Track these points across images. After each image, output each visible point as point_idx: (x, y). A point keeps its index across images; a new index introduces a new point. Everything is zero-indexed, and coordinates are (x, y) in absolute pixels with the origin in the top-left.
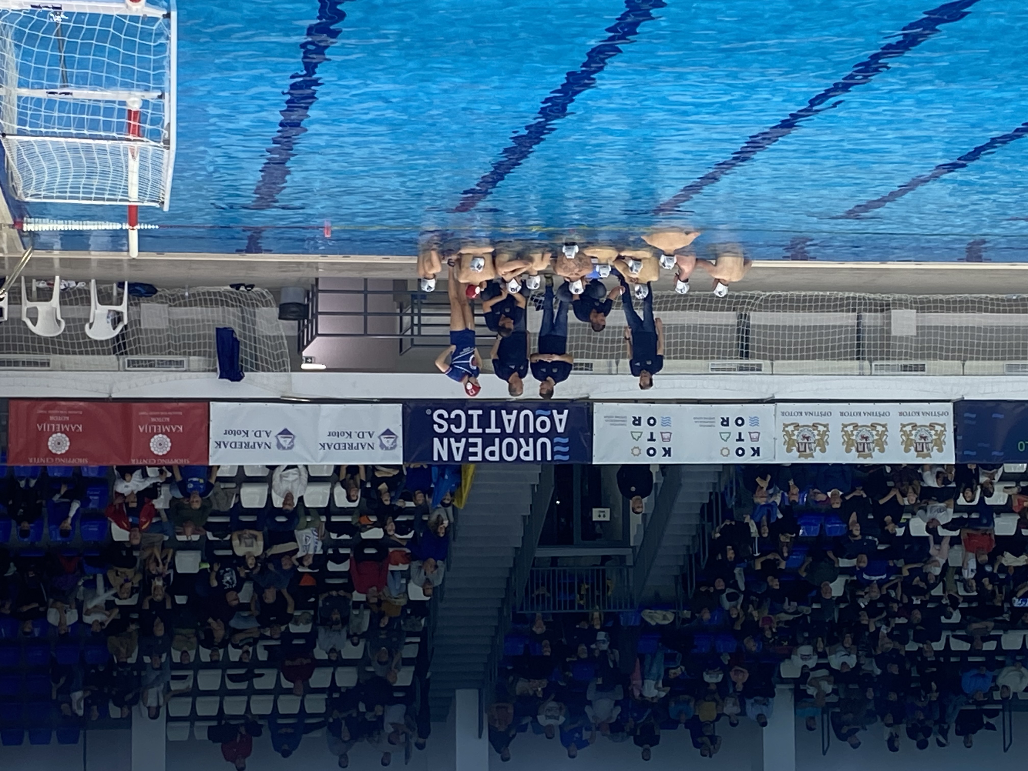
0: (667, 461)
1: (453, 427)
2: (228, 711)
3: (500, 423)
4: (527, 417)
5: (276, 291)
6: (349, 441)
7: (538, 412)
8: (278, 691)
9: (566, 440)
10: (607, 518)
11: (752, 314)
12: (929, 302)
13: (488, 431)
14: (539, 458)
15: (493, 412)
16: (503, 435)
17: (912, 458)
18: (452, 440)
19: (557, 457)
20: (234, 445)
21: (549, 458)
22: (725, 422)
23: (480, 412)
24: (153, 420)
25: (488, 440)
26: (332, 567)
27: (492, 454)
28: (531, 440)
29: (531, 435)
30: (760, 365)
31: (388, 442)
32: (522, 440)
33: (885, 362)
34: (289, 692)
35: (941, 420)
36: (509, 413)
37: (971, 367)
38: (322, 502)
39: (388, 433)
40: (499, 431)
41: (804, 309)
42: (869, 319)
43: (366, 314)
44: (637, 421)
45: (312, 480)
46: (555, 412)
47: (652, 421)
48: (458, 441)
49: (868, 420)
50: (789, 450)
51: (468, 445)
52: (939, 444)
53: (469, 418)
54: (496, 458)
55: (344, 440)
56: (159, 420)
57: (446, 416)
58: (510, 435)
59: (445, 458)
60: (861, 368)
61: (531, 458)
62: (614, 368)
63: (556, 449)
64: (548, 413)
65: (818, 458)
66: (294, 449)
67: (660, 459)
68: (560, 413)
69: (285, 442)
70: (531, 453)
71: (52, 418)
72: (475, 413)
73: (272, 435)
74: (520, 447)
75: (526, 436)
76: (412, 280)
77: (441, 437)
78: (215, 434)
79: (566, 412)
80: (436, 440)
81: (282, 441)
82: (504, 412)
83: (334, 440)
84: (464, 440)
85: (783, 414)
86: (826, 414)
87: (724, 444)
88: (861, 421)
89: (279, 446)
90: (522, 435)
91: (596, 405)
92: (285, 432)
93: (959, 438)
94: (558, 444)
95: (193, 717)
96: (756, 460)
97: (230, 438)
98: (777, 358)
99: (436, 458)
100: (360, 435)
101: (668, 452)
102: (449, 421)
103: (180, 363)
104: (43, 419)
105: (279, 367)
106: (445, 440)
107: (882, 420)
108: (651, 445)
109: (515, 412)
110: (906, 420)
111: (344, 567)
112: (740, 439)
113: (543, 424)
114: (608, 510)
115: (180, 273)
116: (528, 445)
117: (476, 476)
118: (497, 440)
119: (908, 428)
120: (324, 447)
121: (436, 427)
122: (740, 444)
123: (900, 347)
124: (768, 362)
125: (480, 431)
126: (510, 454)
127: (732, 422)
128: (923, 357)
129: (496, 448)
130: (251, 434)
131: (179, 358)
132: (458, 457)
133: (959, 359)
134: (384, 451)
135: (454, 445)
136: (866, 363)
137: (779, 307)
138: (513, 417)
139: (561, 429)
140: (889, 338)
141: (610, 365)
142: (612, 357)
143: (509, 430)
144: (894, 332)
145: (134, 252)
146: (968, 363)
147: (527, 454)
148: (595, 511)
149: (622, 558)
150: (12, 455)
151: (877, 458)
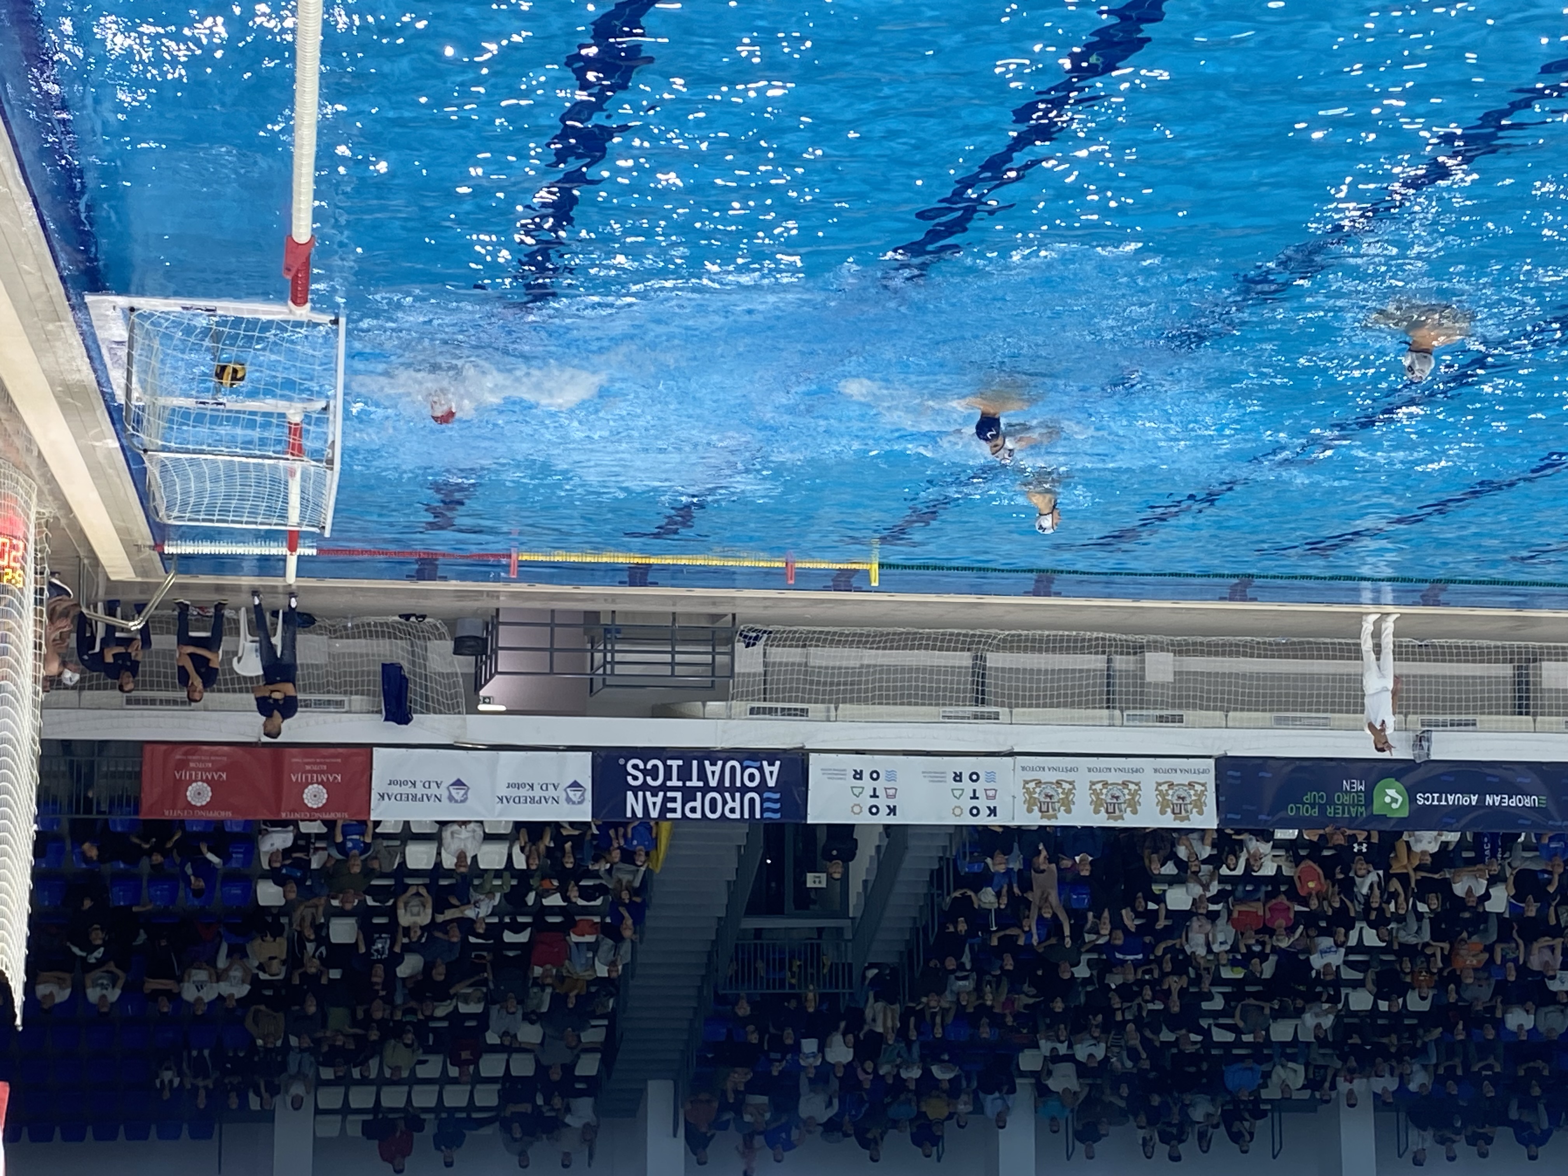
0: (892, 820)
1: (649, 779)
2: (386, 1103)
3: (702, 776)
4: (733, 768)
5: (451, 622)
6: (531, 793)
7: (746, 763)
8: (444, 1080)
9: (777, 796)
10: (824, 885)
11: (989, 655)
12: (1187, 644)
13: (688, 784)
14: (746, 816)
15: (695, 763)
16: (706, 789)
17: (1168, 821)
18: (648, 794)
19: (766, 815)
20: (399, 797)
21: (758, 816)
22: (958, 778)
23: (680, 762)
24: (308, 767)
25: (689, 795)
26: (509, 937)
27: (693, 810)
28: (738, 795)
29: (738, 790)
30: (997, 713)
31: (574, 795)
32: (727, 795)
33: (1138, 712)
34: (455, 1081)
35: (1201, 778)
36: (713, 764)
37: (1234, 719)
38: (499, 863)
39: (575, 785)
40: (701, 784)
41: (1047, 650)
42: (1121, 662)
43: (552, 650)
44: (858, 775)
45: (489, 838)
46: (765, 763)
47: (875, 776)
48: (655, 795)
49: (1118, 778)
50: (1030, 811)
51: (666, 800)
52: (1199, 805)
53: (668, 769)
54: (698, 815)
55: (523, 792)
56: (315, 768)
57: (641, 766)
58: (713, 789)
59: (640, 814)
60: (1112, 718)
61: (737, 815)
62: (833, 713)
63: (766, 805)
64: (758, 764)
65: (1063, 820)
66: (468, 802)
67: (884, 819)
68: (771, 764)
69: (458, 794)
70: (738, 810)
71: (192, 765)
72: (675, 764)
73: (444, 786)
74: (725, 802)
75: (733, 790)
76: (606, 612)
77: (635, 790)
78: (378, 784)
79: (778, 763)
80: (630, 794)
81: (454, 792)
82: (707, 763)
83: (513, 792)
84: (661, 794)
85: (1023, 769)
86: (1072, 770)
87: (956, 802)
88: (1111, 778)
89: (451, 798)
90: (727, 790)
91: (812, 756)
92: (459, 783)
93: (1222, 799)
94: (769, 800)
95: (346, 1110)
96: (991, 821)
97: (395, 789)
98: (1017, 706)
99: (629, 815)
100: (544, 787)
101: (892, 810)
102: (645, 772)
103: (340, 703)
104: (182, 765)
105: (453, 709)
106: (640, 794)
107: (1135, 777)
108: (874, 801)
109: (720, 763)
110: (1162, 778)
111: (523, 937)
112: (974, 797)
113: (752, 777)
114: (824, 876)
115: (341, 602)
116: (734, 800)
117: (673, 836)
118: (699, 795)
119: (1164, 787)
120: (501, 800)
121: (629, 779)
122: (975, 803)
123: (1156, 694)
124: (1007, 710)
125: (680, 784)
126: (713, 810)
127: (966, 777)
128: (1180, 706)
129: (697, 804)
130: (419, 785)
131: (338, 698)
132: (654, 814)
133: (1221, 709)
134: (570, 806)
135: (650, 800)
136: (1117, 712)
137: (1019, 648)
138: (717, 769)
139: (771, 783)
140: (1142, 685)
141: (828, 710)
142: (830, 702)
143: (713, 783)
144: (1148, 679)
145: (291, 577)
146: (1231, 714)
147: (732, 810)
148: (810, 876)
149: (839, 931)
150: (145, 805)
151: (1129, 821)
